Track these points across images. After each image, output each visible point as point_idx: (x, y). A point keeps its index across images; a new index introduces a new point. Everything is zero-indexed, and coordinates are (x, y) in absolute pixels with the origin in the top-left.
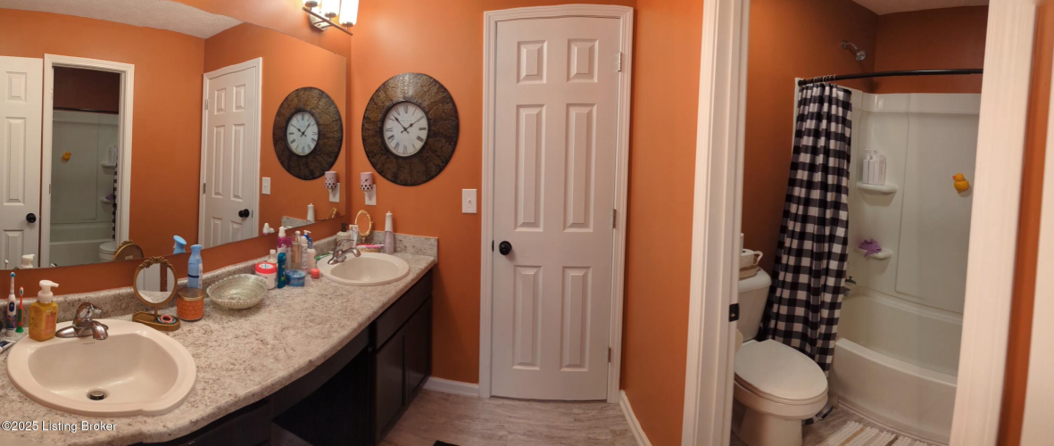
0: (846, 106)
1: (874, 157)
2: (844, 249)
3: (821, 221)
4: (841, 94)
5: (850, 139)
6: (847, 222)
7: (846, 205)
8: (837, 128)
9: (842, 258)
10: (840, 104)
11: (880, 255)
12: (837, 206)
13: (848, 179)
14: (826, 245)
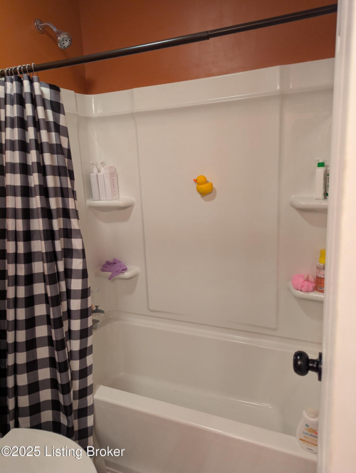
0: (57, 107)
1: (102, 169)
2: (85, 284)
3: (52, 257)
4: (47, 92)
5: (69, 150)
6: (83, 250)
7: (78, 231)
8: (49, 137)
9: (85, 293)
10: (48, 105)
11: (127, 274)
12: (68, 233)
13: (75, 199)
14: (63, 284)
